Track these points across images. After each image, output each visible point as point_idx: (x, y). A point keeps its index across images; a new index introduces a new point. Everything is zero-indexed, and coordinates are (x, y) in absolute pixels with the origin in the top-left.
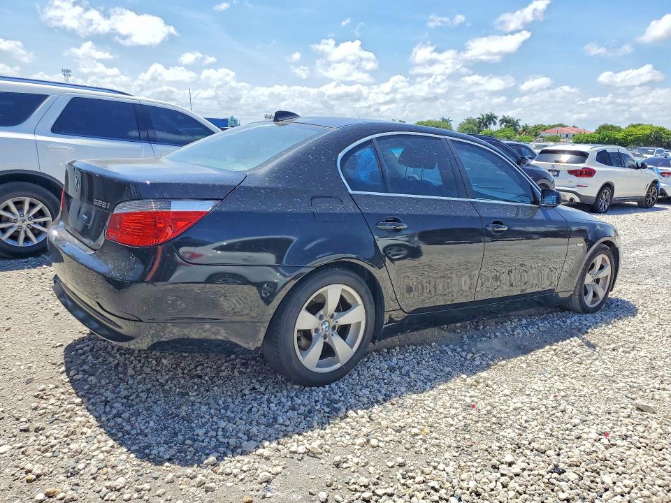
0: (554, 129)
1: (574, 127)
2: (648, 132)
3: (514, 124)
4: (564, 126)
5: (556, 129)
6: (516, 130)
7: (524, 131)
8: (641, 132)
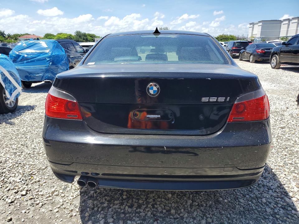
0: (24, 36)
1: (33, 35)
2: (66, 36)
3: (2, 34)
4: (29, 35)
5: (25, 36)
6: (5, 37)
7: (8, 37)
8: (63, 36)
